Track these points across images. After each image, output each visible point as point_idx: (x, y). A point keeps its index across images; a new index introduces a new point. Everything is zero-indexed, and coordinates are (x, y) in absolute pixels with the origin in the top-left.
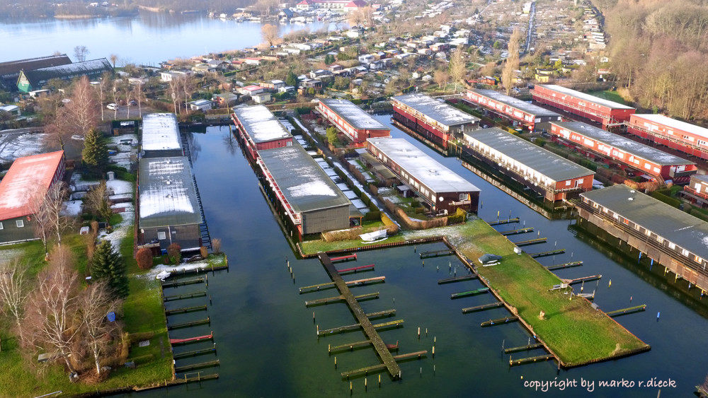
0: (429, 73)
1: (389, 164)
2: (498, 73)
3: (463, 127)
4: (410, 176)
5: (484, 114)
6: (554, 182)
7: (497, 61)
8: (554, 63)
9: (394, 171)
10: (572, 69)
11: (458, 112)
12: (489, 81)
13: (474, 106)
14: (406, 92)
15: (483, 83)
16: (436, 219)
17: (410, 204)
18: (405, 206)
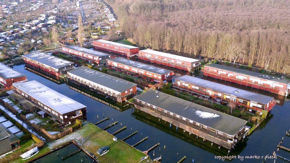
0: (40, 39)
1: (29, 99)
2: (74, 36)
3: (65, 68)
4: (44, 105)
5: (73, 58)
6: (120, 93)
7: (72, 30)
8: (97, 29)
9: (33, 103)
10: (106, 31)
11: (60, 60)
12: (71, 40)
13: (67, 55)
14: (29, 51)
15: (68, 41)
16: (66, 130)
17: (47, 122)
18: (45, 124)
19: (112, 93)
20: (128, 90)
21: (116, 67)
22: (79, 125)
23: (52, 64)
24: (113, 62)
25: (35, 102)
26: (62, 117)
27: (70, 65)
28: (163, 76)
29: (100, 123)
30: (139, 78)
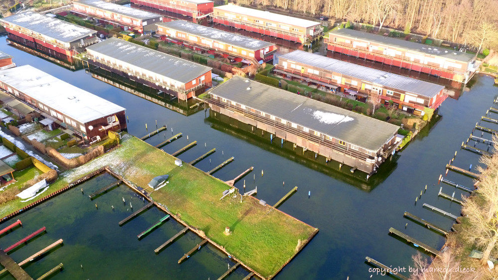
1: (22, 98)
3: (82, 41)
4: (49, 108)
5: (96, 23)
6: (183, 84)
9: (30, 104)
14: (13, 11)
16: (92, 150)
17: (59, 137)
18: (55, 141)
19: (169, 84)
20: (198, 79)
21: (173, 39)
22: (115, 141)
23: (57, 35)
24: (168, 29)
25: (32, 103)
26: (83, 129)
27: (91, 35)
28: (257, 53)
29: (151, 136)
30: (215, 57)
